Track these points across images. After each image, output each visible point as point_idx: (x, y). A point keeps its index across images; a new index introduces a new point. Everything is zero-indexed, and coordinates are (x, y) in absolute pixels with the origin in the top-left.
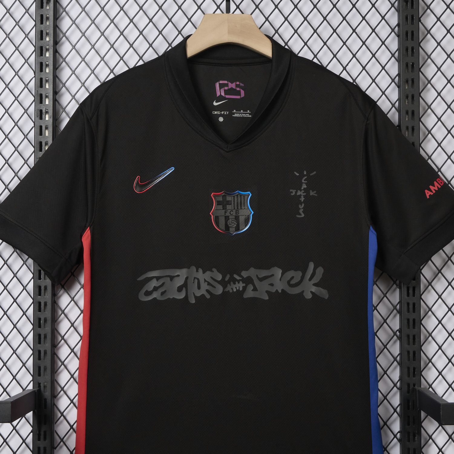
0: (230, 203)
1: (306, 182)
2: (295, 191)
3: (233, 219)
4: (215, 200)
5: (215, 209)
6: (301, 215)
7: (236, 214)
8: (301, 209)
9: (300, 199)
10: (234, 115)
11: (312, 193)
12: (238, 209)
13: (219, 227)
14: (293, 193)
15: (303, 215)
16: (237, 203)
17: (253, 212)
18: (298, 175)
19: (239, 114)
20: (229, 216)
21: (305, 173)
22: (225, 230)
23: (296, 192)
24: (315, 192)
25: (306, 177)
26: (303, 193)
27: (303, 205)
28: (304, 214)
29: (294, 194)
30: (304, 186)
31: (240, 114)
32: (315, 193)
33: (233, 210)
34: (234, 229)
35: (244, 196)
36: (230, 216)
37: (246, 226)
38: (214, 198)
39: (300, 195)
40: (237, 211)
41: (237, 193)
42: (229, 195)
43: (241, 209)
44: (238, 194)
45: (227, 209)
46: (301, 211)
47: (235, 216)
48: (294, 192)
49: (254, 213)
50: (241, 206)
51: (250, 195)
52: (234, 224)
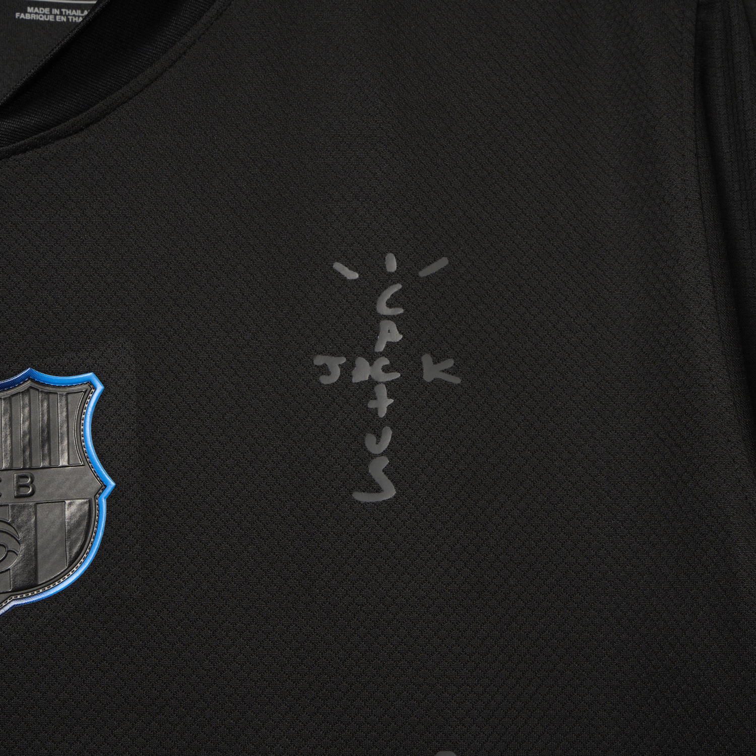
1: (401, 311)
2: (343, 360)
6: (378, 490)
8: (376, 456)
9: (372, 405)
10: (25, 12)
11: (432, 371)
12: (30, 469)
14: (328, 373)
15: (389, 492)
16: (27, 434)
17: (112, 484)
18: (353, 275)
19: (47, 10)
21: (392, 264)
23: (347, 369)
24: (449, 363)
25: (397, 287)
26: (386, 369)
27: (387, 436)
28: (396, 485)
29: (336, 374)
30: (390, 334)
31: (55, 11)
32: (446, 371)
34: (6, 582)
37: (73, 562)
39: (372, 383)
40: (22, 483)
41: (23, 380)
43: (48, 467)
44: (28, 383)
46: (378, 468)
47: (13, 507)
48: (335, 364)
49: (116, 487)
50: (49, 449)
51: (95, 388)
52: (9, 553)
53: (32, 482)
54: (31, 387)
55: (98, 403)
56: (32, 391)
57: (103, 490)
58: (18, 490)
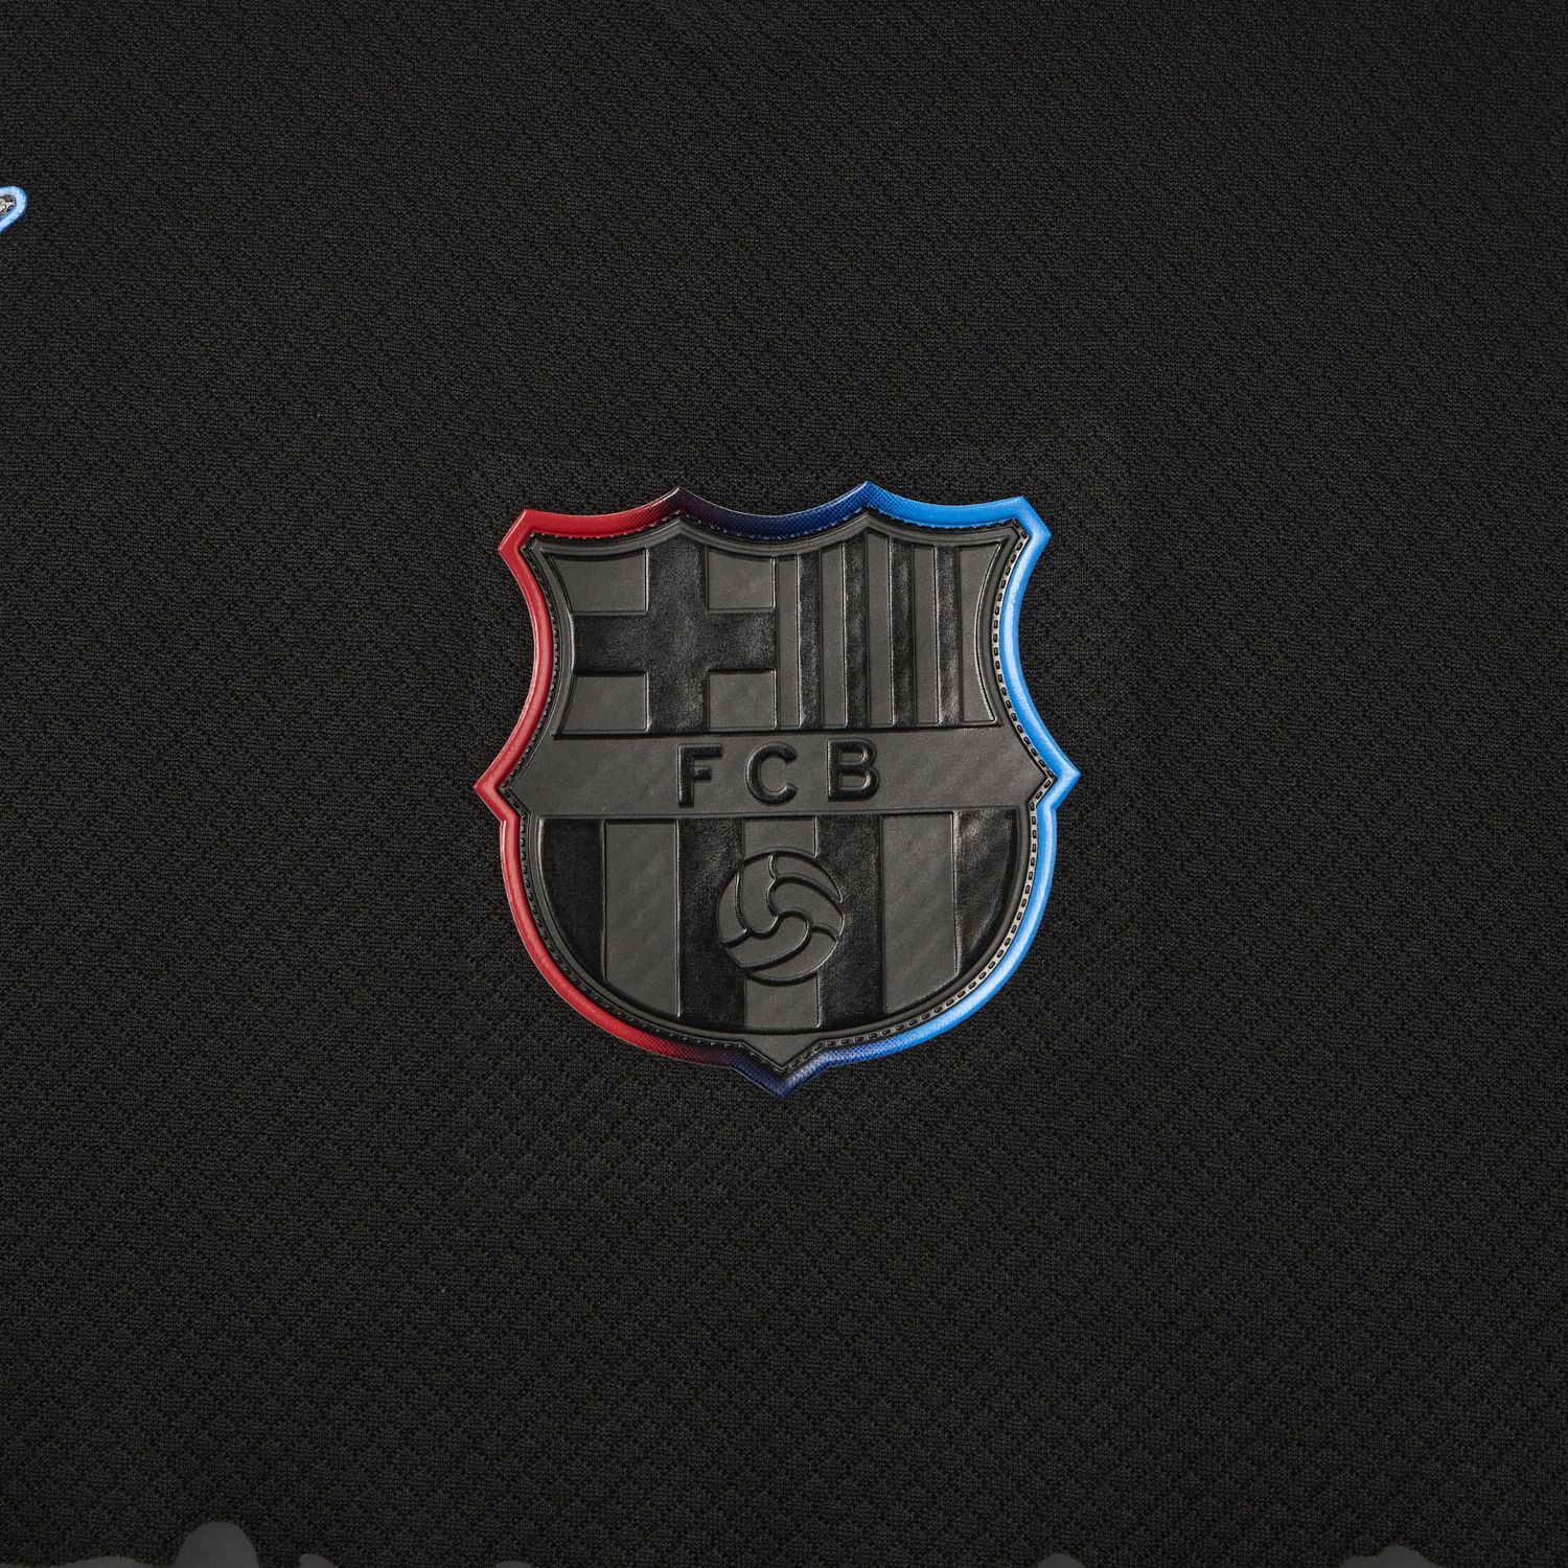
0: (755, 650)
3: (790, 867)
4: (552, 610)
5: (551, 728)
7: (839, 796)
12: (867, 729)
13: (596, 974)
16: (859, 643)
17: (1069, 774)
20: (740, 822)
22: (685, 1020)
33: (800, 744)
34: (808, 1005)
35: (954, 544)
36: (752, 831)
37: (975, 960)
38: (542, 585)
40: (848, 759)
41: (850, 512)
42: (745, 540)
43: (908, 726)
44: (863, 521)
45: (717, 722)
47: (825, 820)
49: (1080, 781)
50: (913, 684)
51: (1027, 534)
52: (816, 935)
53: (871, 760)
54: (869, 530)
55: (1034, 572)
56: (871, 538)
57: (1050, 787)
58: (836, 783)
